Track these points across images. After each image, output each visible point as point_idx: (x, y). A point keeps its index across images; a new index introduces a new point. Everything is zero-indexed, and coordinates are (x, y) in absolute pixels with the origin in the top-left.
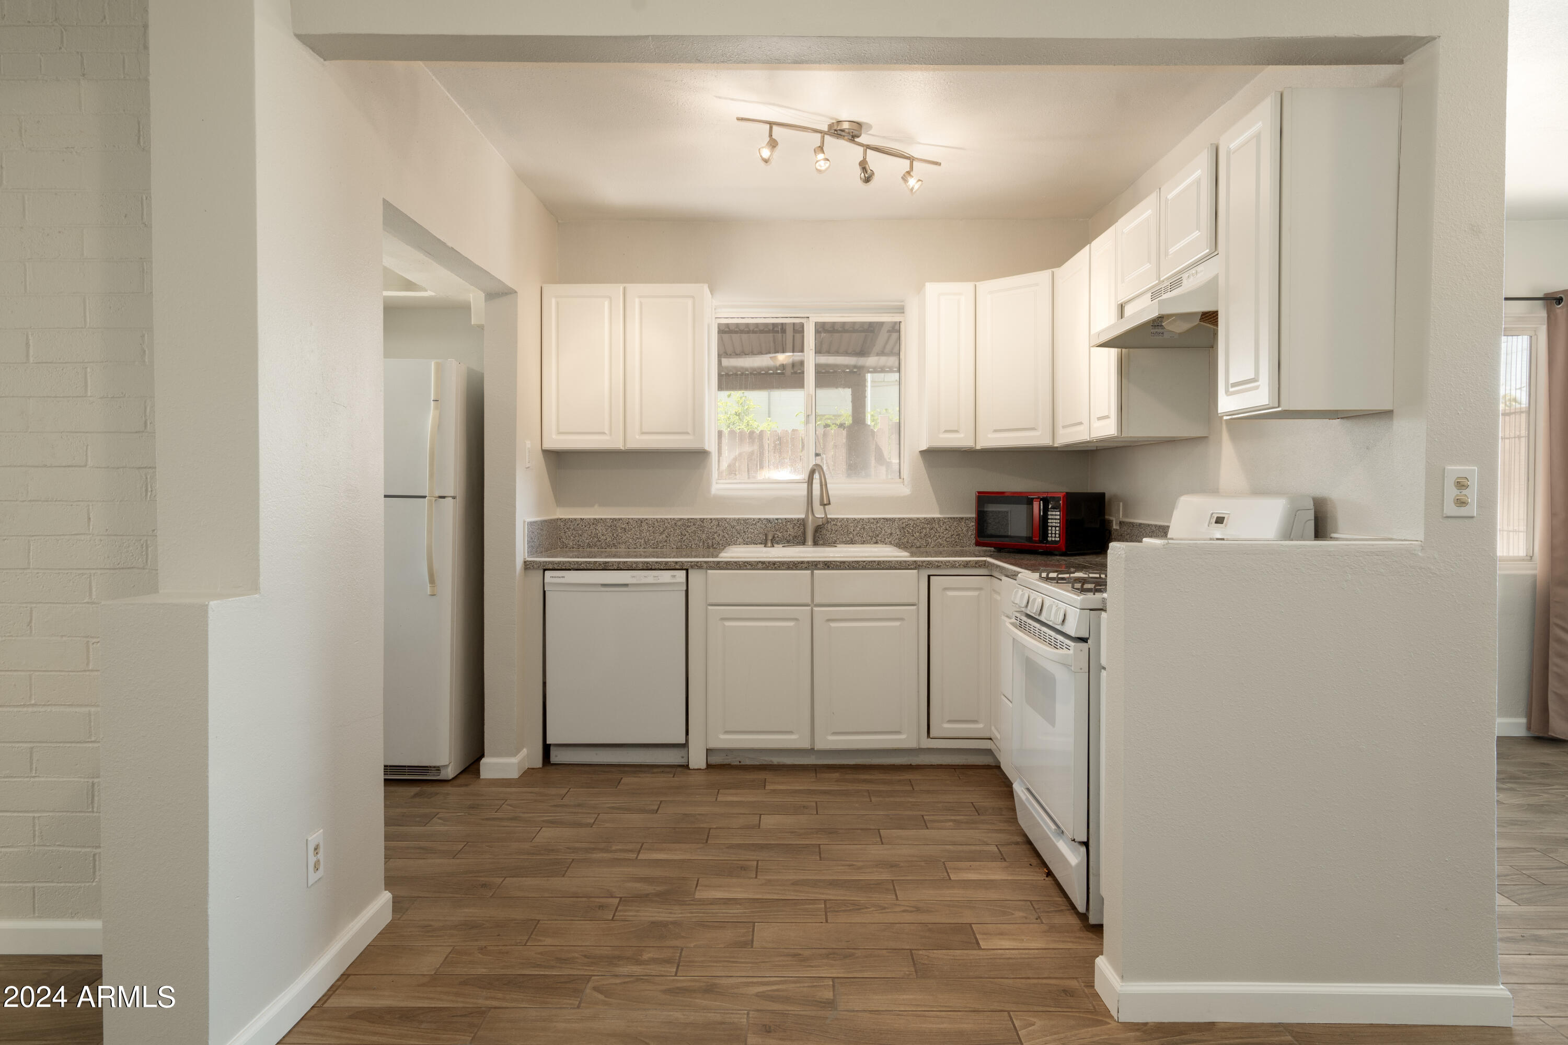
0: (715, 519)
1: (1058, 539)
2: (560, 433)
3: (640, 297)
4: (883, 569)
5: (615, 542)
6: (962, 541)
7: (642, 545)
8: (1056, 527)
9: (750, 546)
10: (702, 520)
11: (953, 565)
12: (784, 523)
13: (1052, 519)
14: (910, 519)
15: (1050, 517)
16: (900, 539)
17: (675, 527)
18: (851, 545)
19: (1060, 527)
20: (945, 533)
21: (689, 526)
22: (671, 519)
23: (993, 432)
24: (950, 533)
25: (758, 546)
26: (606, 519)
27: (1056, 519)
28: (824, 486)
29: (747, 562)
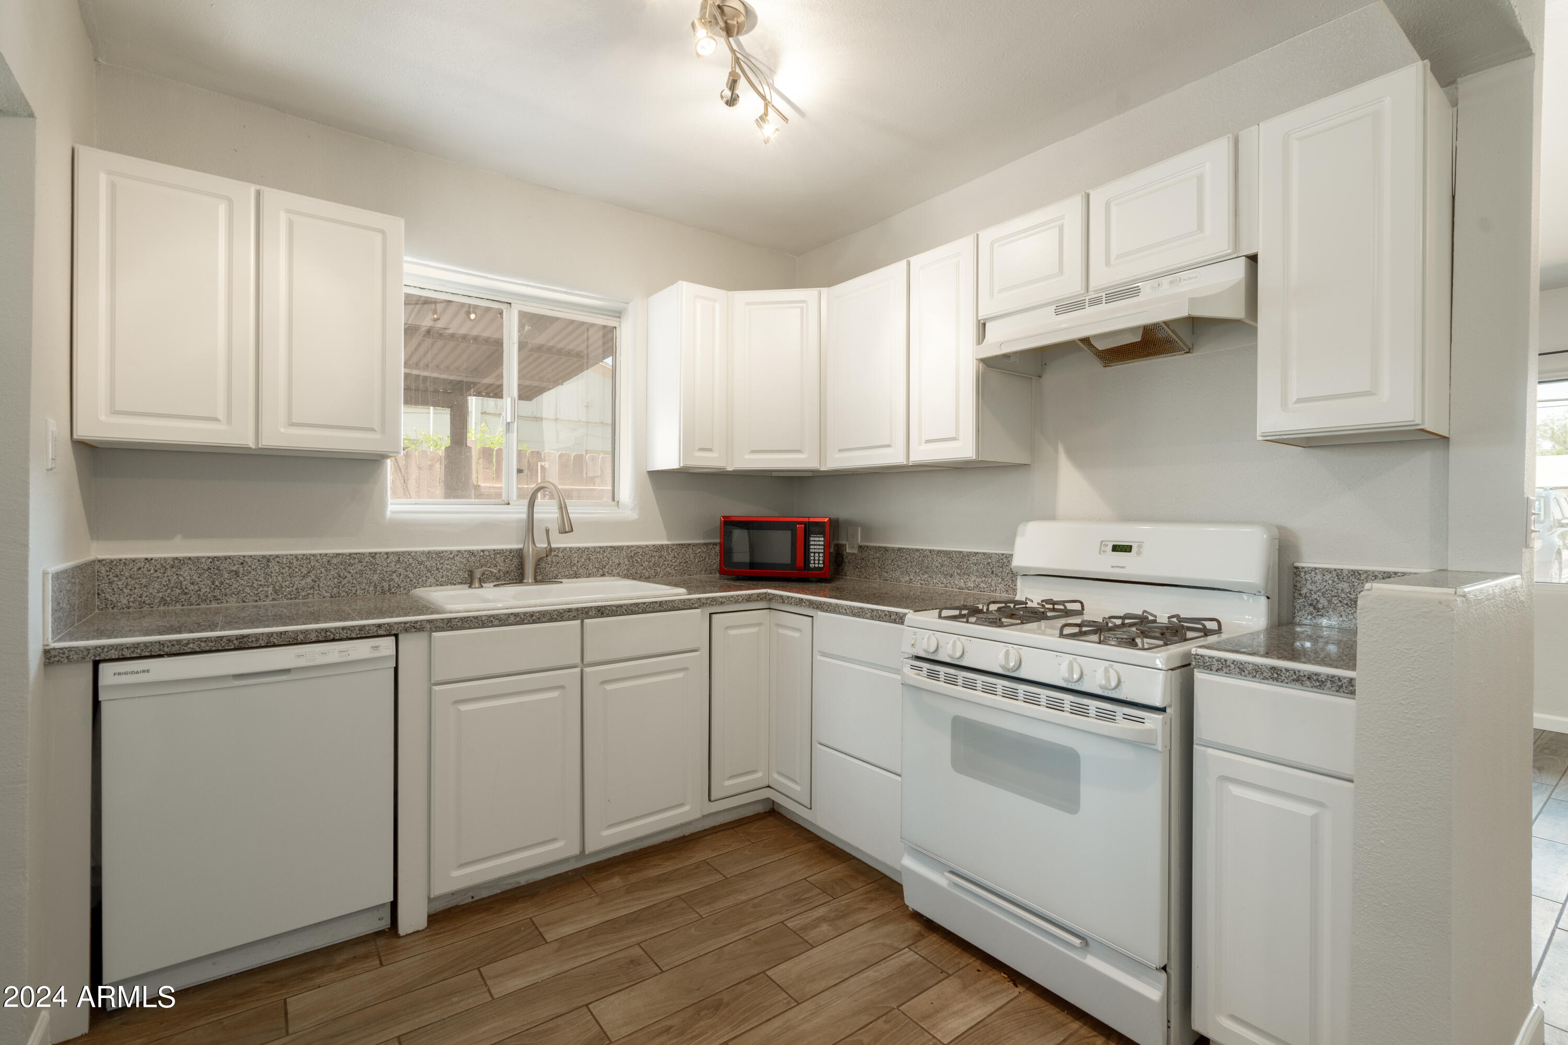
0: (393, 553)
1: (822, 565)
2: (115, 412)
3: (288, 211)
4: (665, 611)
5: (217, 592)
6: (690, 569)
7: (269, 596)
8: (819, 553)
9: (446, 587)
10: (373, 555)
11: (736, 600)
12: (492, 556)
13: (814, 545)
14: (638, 547)
15: (812, 543)
16: (628, 570)
17: (329, 567)
18: (575, 580)
19: (824, 553)
20: (673, 561)
21: (351, 565)
22: (321, 555)
23: (750, 452)
24: (678, 560)
25: (458, 586)
26: (198, 558)
27: (819, 545)
28: (563, 509)
29: (493, 616)
